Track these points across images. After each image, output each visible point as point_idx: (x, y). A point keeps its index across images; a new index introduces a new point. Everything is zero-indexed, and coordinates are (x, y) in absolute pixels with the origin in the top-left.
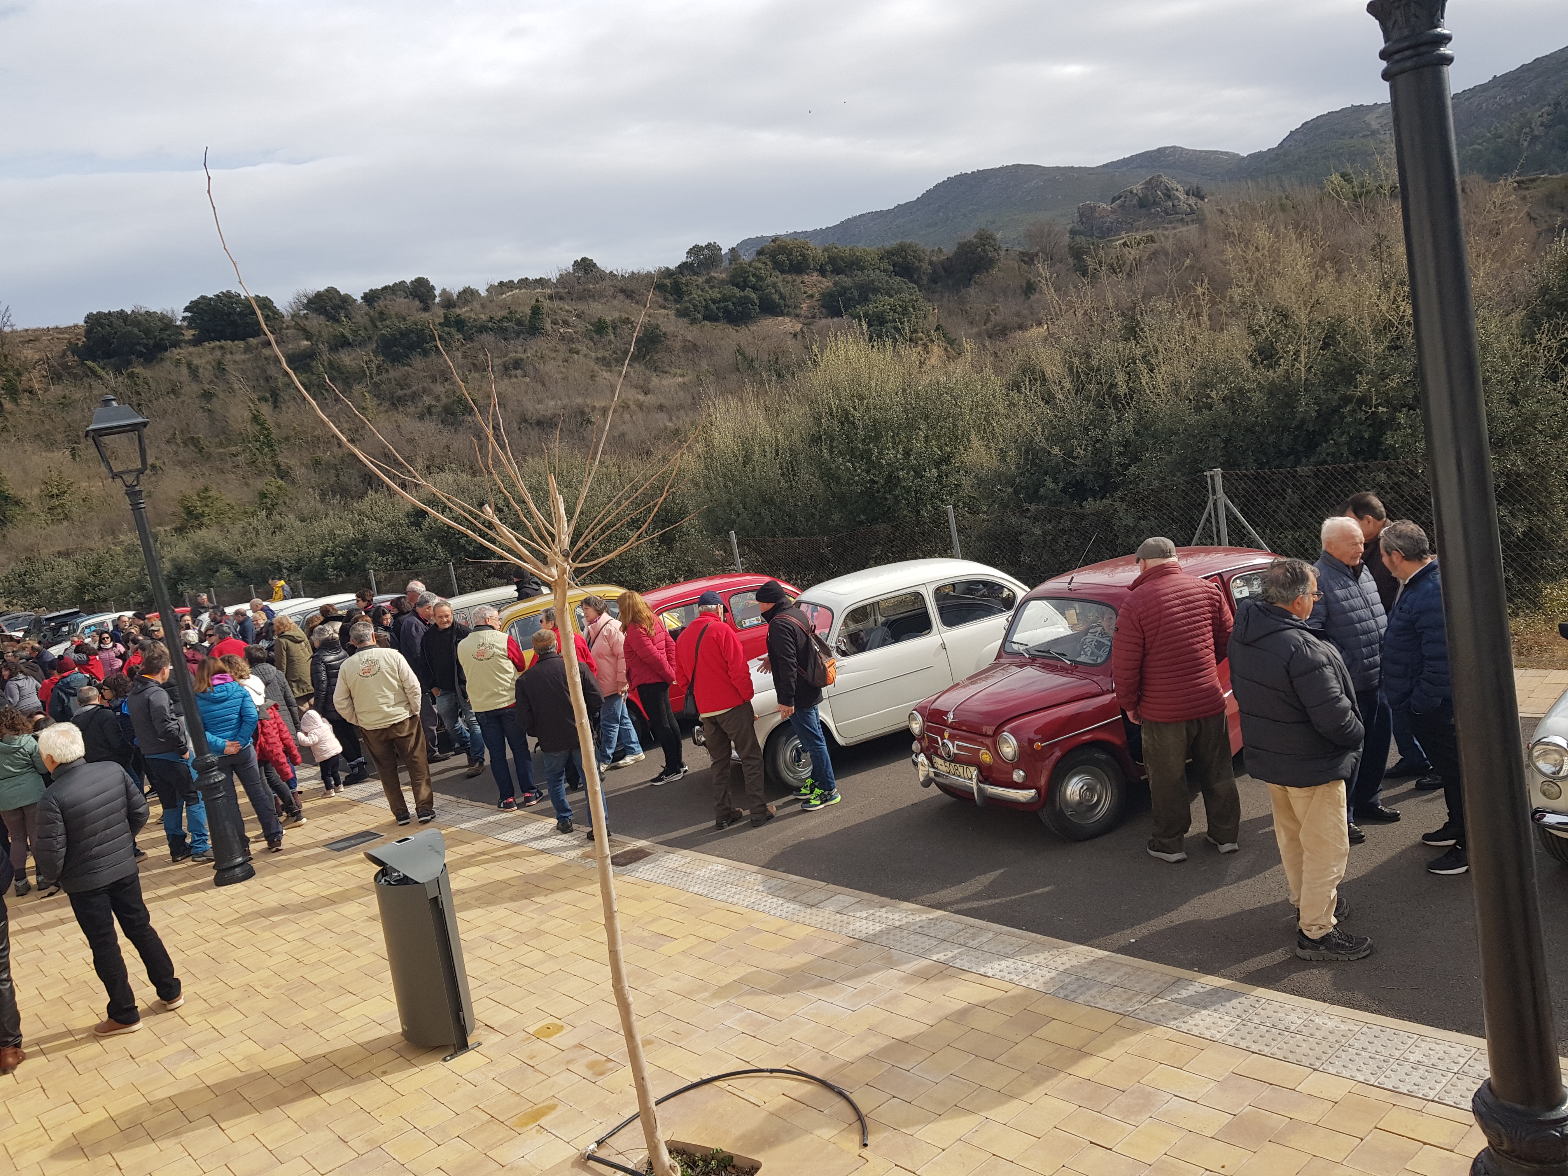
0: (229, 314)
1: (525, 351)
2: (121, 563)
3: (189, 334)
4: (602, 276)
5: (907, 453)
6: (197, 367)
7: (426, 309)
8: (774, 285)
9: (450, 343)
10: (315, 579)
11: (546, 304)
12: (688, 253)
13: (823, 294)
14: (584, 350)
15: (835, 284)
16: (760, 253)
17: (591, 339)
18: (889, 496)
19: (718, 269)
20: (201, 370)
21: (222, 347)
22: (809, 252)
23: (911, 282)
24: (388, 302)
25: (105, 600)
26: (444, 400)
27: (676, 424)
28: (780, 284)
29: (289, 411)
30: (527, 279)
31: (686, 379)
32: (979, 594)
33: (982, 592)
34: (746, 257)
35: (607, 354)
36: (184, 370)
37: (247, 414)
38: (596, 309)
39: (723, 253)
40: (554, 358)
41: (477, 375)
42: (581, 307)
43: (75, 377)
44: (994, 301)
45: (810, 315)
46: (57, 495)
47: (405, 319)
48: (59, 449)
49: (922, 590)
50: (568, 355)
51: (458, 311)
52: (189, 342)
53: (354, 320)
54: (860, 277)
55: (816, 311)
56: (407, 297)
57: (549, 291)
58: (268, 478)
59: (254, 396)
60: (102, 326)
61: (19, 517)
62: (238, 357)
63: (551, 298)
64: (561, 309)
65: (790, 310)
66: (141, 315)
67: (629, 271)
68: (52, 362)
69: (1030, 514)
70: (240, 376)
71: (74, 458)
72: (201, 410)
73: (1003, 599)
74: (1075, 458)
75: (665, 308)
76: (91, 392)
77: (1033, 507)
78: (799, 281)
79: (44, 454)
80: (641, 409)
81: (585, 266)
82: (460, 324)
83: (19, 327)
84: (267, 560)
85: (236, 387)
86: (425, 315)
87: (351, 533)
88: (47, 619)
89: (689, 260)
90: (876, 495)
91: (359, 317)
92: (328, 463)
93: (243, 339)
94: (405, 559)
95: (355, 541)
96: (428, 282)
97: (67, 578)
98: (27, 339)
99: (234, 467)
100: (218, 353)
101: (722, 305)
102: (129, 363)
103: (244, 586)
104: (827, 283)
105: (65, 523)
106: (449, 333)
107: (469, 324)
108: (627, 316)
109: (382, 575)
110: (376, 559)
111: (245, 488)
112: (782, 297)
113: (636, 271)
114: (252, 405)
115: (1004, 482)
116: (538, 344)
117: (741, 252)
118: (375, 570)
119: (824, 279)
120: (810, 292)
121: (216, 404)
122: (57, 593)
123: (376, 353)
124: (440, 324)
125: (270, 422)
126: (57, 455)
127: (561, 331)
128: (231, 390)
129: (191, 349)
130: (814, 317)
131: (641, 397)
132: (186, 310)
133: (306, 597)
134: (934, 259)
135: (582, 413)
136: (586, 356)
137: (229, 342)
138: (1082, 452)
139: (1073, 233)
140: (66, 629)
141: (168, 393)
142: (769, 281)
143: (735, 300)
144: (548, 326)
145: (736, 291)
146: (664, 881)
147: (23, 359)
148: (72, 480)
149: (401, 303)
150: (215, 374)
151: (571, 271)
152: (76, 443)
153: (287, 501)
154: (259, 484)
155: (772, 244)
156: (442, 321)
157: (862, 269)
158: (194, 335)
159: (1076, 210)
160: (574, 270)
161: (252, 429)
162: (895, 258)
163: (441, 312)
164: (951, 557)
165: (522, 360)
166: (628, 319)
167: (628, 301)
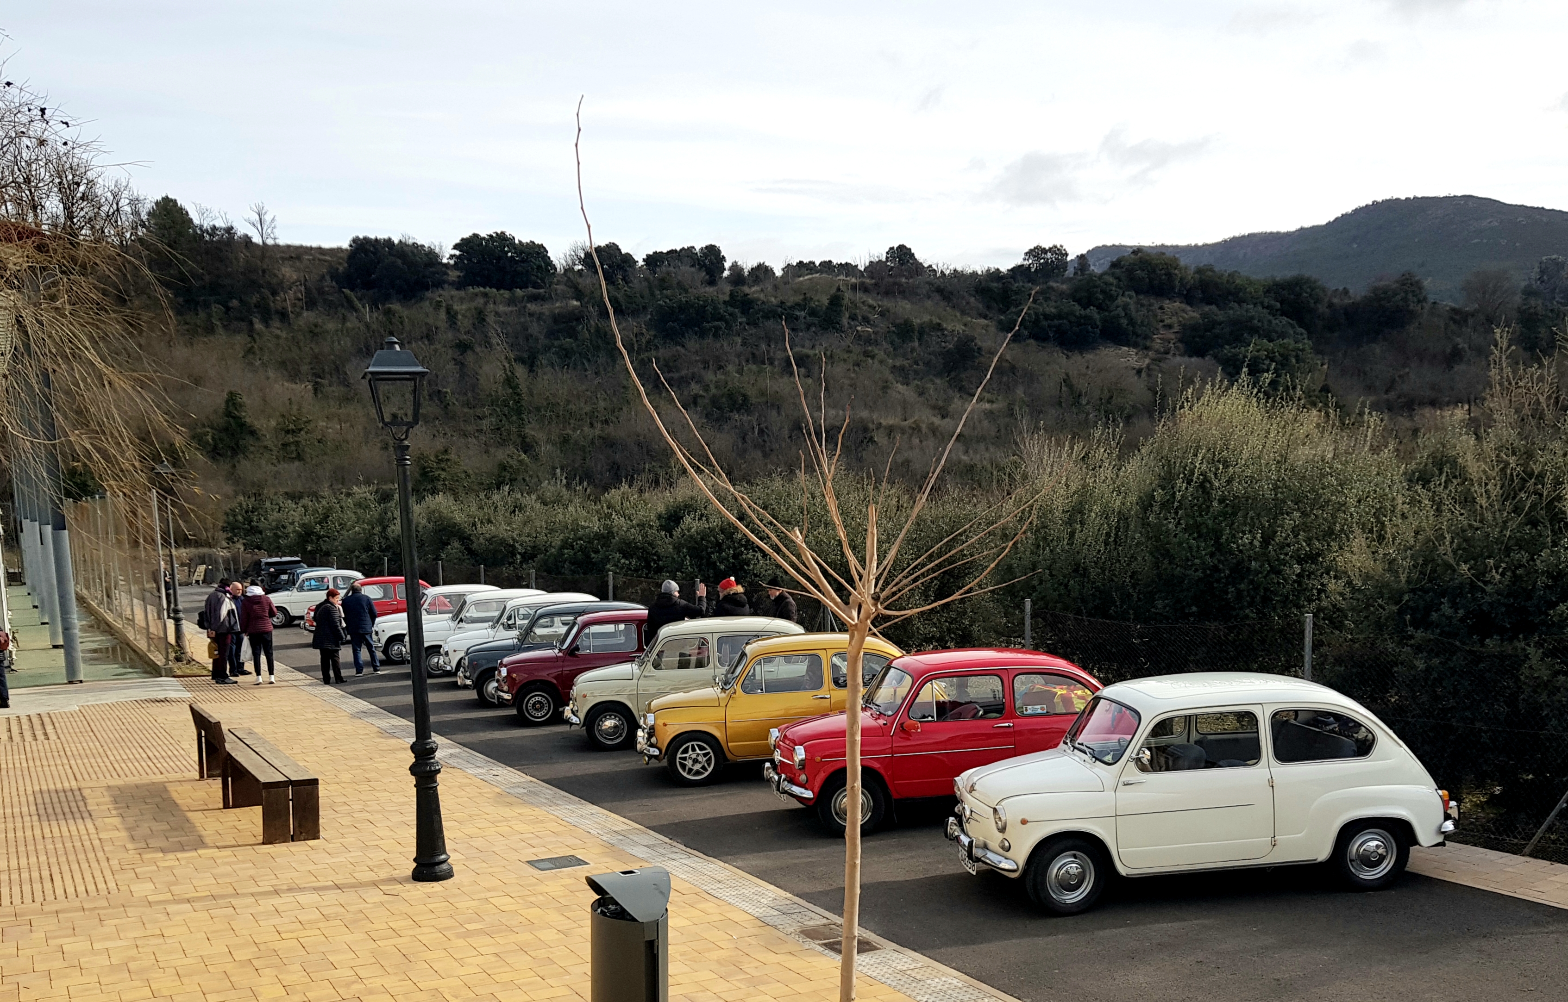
0: (499, 259)
1: (813, 347)
2: (349, 516)
3: (453, 275)
4: (918, 268)
5: (1266, 540)
6: (456, 313)
7: (712, 282)
8: (1125, 307)
9: (731, 326)
10: (549, 572)
11: (848, 295)
12: (1026, 254)
13: (1183, 326)
14: (881, 355)
15: (1204, 316)
16: (1114, 265)
17: (892, 343)
18: (1231, 589)
19: (1059, 279)
20: (460, 317)
21: (485, 295)
22: (1176, 272)
23: (1300, 327)
24: (671, 269)
25: (327, 554)
26: (714, 391)
27: (972, 460)
28: (1132, 307)
29: (545, 377)
30: (830, 262)
31: (995, 406)
32: (1328, 728)
33: (1331, 727)
34: (1096, 268)
35: (906, 363)
36: (443, 315)
37: (500, 375)
38: (904, 308)
39: (1069, 259)
40: (845, 360)
41: (754, 367)
42: (887, 303)
43: (330, 305)
44: (1404, 366)
45: (1162, 350)
46: (293, 431)
47: (686, 291)
48: (302, 381)
49: (1257, 710)
50: (862, 357)
51: (746, 289)
52: (452, 284)
53: (630, 285)
54: (1235, 311)
55: (1171, 345)
56: (693, 266)
57: (854, 280)
58: (511, 449)
59: (512, 356)
60: (366, 251)
61: (252, 449)
62: (502, 308)
63: (854, 287)
64: (863, 303)
65: (1139, 340)
66: (408, 245)
67: (952, 267)
68: (309, 284)
69: (1413, 642)
70: (499, 330)
71: (316, 393)
72: (453, 362)
73: (1357, 740)
74: (1486, 583)
75: (985, 317)
76: (343, 324)
77: (1420, 634)
78: (1156, 306)
79: (286, 384)
80: (934, 434)
81: (902, 254)
82: (745, 304)
83: (282, 242)
84: (503, 542)
85: (494, 341)
86: (710, 290)
87: (596, 526)
88: (268, 564)
89: (1026, 263)
90: (1215, 585)
91: (636, 281)
92: (576, 443)
93: (510, 289)
94: (648, 567)
95: (598, 536)
96: (719, 251)
97: (292, 523)
98: (287, 256)
99: (478, 430)
100: (481, 301)
101: (1056, 322)
102: (387, 298)
103: (473, 565)
104: (1192, 314)
105: (297, 463)
106: (731, 315)
107: (756, 307)
108: (938, 321)
109: (621, 579)
110: (619, 561)
111: (485, 456)
112: (1132, 322)
113: (959, 269)
114: (507, 365)
115: (1386, 596)
116: (828, 342)
117: (1091, 261)
118: (615, 573)
119: (1189, 308)
120: (1167, 322)
121: (470, 357)
122: (280, 537)
123: (649, 326)
124: (725, 302)
125: (523, 388)
126: (299, 387)
127: (859, 328)
128: (488, 344)
129: (454, 292)
130: (1167, 353)
131: (937, 421)
132: (456, 247)
133: (537, 588)
134: (1336, 301)
135: (866, 429)
136: (881, 362)
137: (494, 290)
138: (1498, 577)
139: (1529, 292)
140: (284, 577)
141: (422, 338)
142: (1121, 300)
143: (1073, 319)
144: (845, 321)
145: (1077, 307)
146: (889, 982)
147: (281, 276)
148: (310, 418)
149: (686, 270)
150: (474, 324)
151: (884, 259)
152: (320, 377)
153: (527, 479)
154: (501, 455)
155: (1132, 256)
156: (727, 298)
157: (1240, 302)
158: (459, 277)
159: (1537, 265)
160: (887, 258)
161: (503, 392)
162: (1285, 292)
163: (728, 288)
164: (1296, 676)
165: (808, 356)
166: (939, 324)
167: (943, 304)
